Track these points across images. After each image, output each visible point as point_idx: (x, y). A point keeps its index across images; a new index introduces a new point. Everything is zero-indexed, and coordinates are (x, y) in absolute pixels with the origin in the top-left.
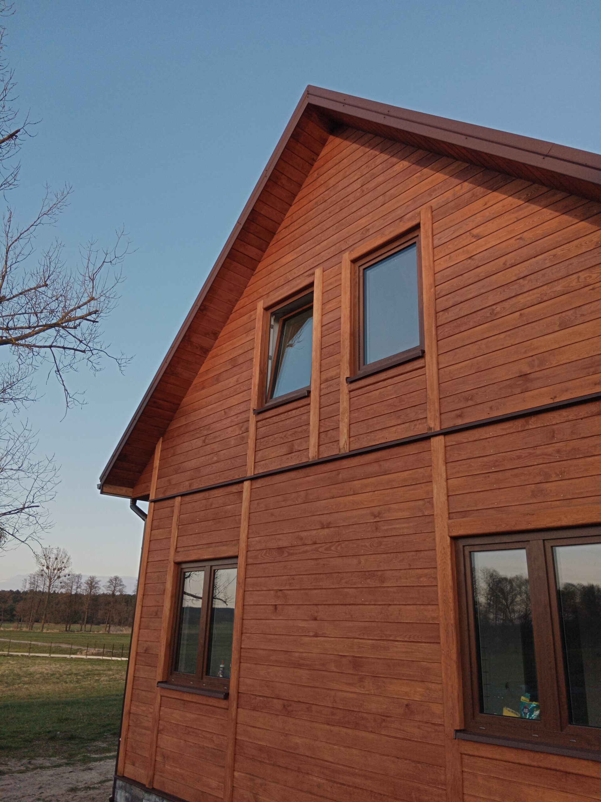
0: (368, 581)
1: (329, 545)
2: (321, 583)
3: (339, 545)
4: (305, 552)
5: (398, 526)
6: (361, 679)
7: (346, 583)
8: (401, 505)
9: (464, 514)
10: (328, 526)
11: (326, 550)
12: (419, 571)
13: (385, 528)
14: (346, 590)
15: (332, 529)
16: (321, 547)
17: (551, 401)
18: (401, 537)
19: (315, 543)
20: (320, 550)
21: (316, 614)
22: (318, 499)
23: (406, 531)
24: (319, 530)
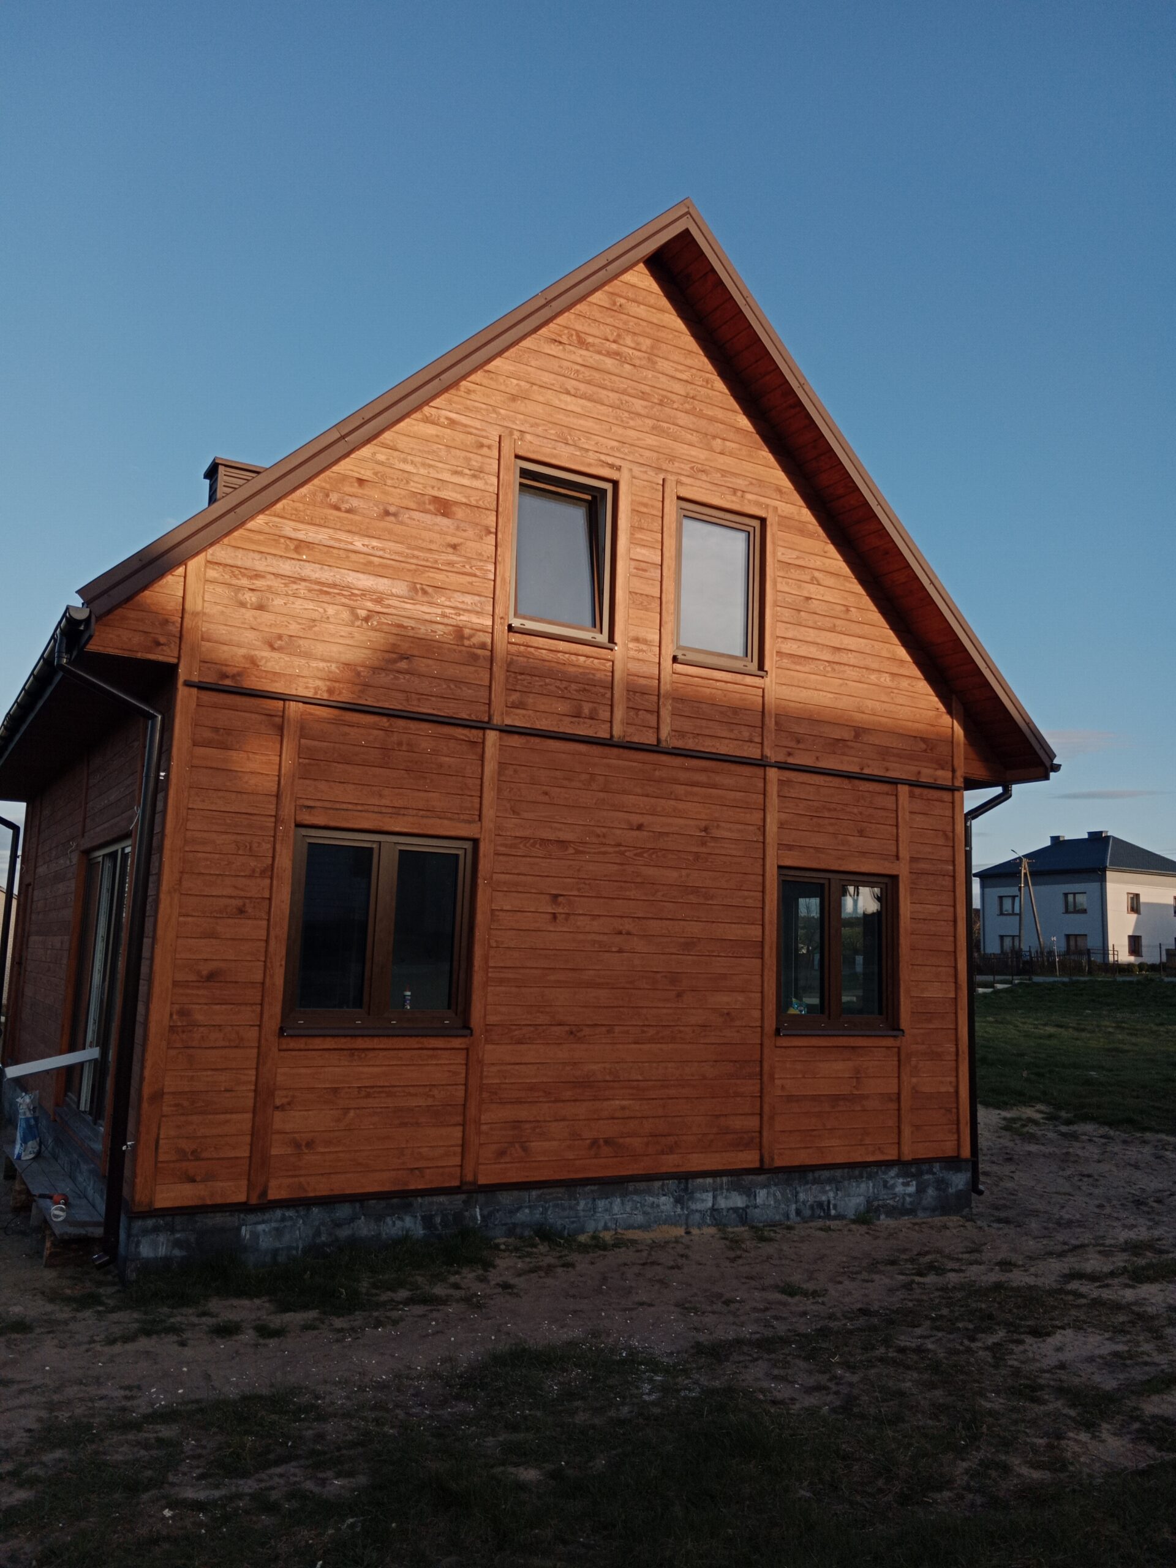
0: (691, 897)
1: (639, 851)
2: (628, 893)
3: (653, 853)
4: (605, 853)
5: (726, 846)
6: (679, 995)
7: (663, 896)
8: (731, 825)
9: (790, 847)
10: (640, 827)
11: (635, 855)
12: (746, 893)
13: (713, 844)
14: (662, 903)
15: (645, 833)
16: (629, 851)
17: (859, 771)
18: (729, 858)
19: (620, 845)
20: (627, 854)
21: (621, 928)
22: (624, 792)
23: (734, 853)
24: (625, 831)
